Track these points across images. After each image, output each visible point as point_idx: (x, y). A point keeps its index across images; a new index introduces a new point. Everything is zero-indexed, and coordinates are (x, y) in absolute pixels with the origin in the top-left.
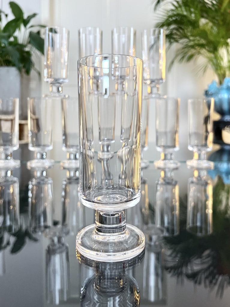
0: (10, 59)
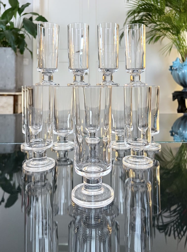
0: (7, 41)
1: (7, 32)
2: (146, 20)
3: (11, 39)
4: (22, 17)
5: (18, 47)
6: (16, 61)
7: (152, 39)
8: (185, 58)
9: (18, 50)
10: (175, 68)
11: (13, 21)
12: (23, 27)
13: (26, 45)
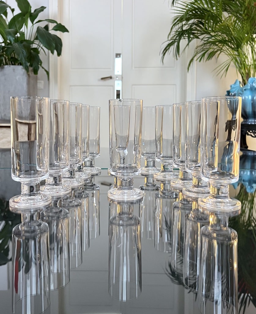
0: (16, 57)
1: (16, 45)
2: (196, 29)
3: (22, 55)
4: (36, 26)
5: (31, 66)
6: (28, 83)
7: (204, 55)
8: (246, 81)
9: (31, 69)
10: (233, 94)
11: (23, 31)
12: (36, 38)
13: (41, 62)
